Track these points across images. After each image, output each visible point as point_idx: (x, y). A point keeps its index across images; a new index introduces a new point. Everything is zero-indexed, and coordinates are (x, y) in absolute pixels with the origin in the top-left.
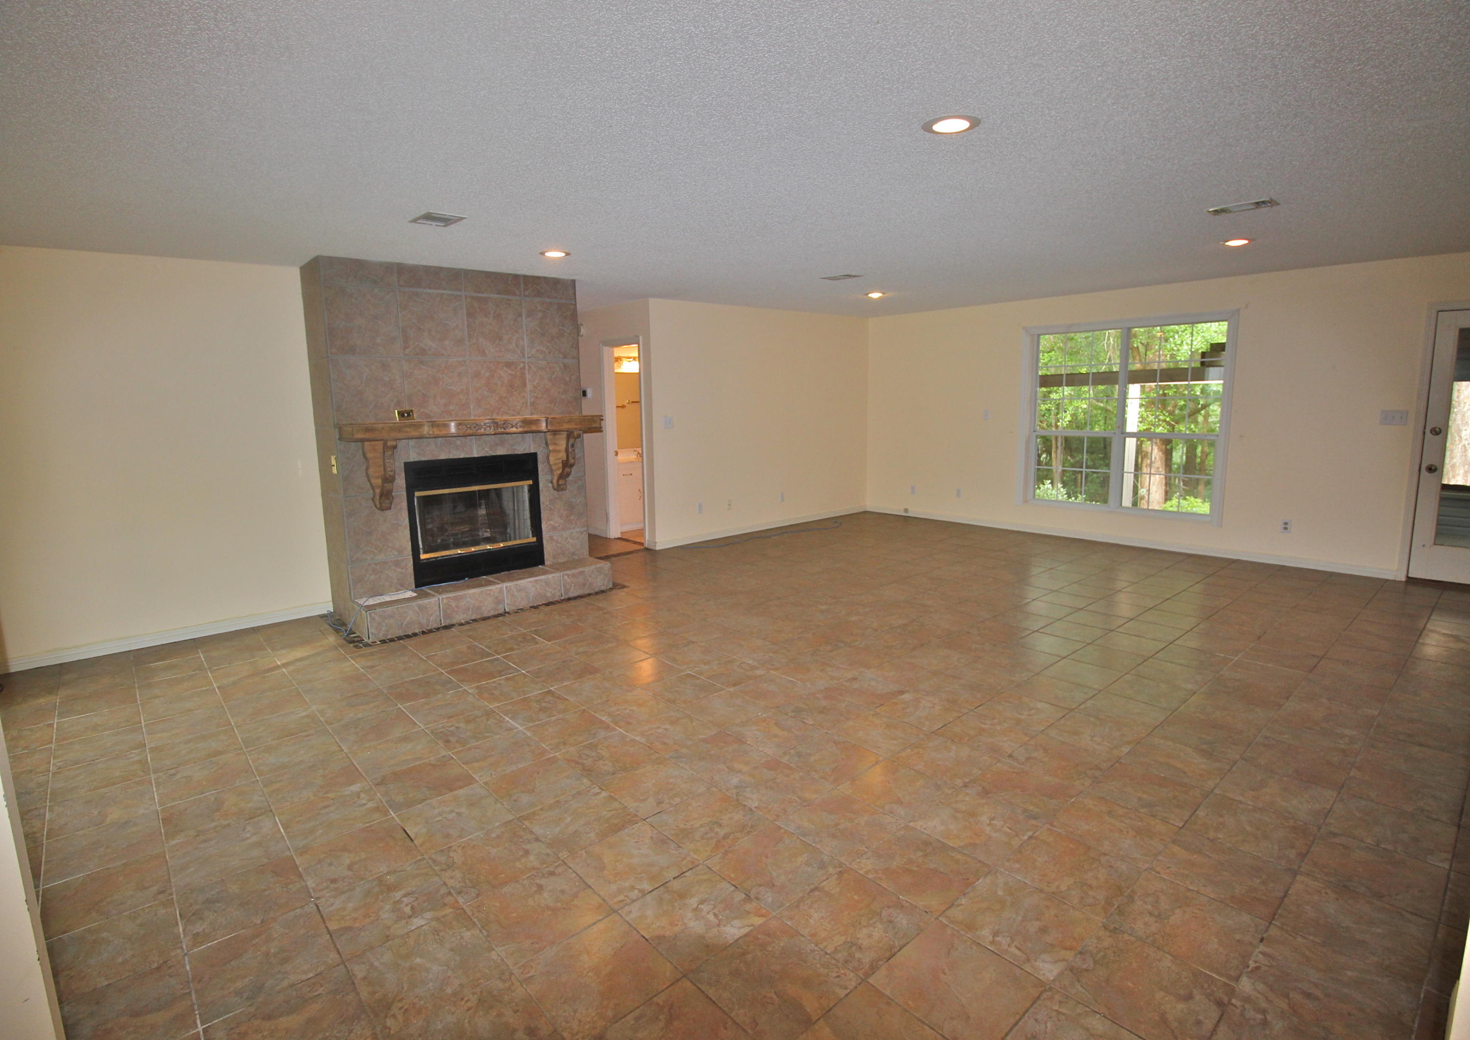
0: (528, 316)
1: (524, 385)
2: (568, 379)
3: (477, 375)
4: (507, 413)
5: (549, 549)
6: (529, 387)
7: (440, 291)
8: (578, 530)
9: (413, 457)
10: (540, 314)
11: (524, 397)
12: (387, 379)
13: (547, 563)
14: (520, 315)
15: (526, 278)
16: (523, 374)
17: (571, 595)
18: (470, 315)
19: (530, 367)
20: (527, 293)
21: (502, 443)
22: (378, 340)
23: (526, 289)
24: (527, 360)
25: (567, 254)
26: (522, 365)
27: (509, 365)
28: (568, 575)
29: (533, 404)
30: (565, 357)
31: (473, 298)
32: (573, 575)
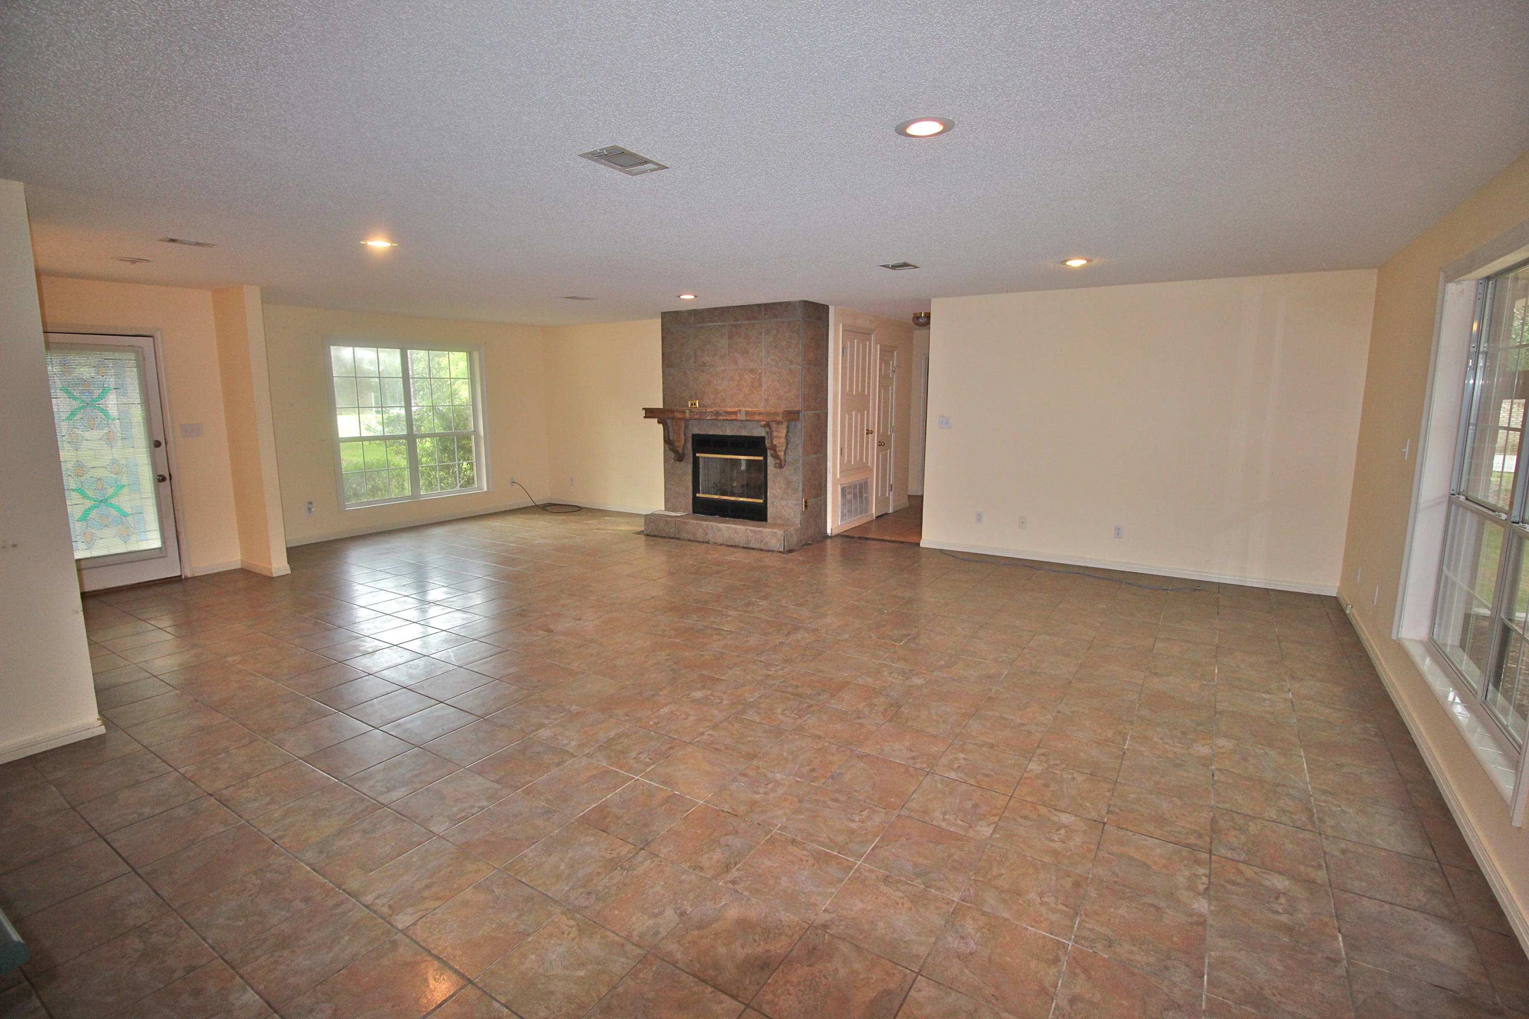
0: (766, 334)
1: (761, 386)
2: (792, 381)
3: (732, 379)
4: (749, 406)
5: (771, 511)
6: (764, 387)
7: (715, 324)
8: (793, 502)
9: (696, 431)
10: (775, 332)
11: (760, 394)
12: (686, 382)
13: (769, 521)
14: (761, 334)
15: (766, 305)
16: (760, 378)
17: (751, 545)
18: (730, 338)
19: (765, 372)
20: (766, 317)
21: (745, 428)
22: (683, 359)
23: (765, 314)
24: (763, 367)
25: (695, 296)
26: (760, 371)
27: (751, 371)
28: (751, 530)
29: (766, 400)
30: (791, 363)
31: (732, 325)
32: (754, 532)
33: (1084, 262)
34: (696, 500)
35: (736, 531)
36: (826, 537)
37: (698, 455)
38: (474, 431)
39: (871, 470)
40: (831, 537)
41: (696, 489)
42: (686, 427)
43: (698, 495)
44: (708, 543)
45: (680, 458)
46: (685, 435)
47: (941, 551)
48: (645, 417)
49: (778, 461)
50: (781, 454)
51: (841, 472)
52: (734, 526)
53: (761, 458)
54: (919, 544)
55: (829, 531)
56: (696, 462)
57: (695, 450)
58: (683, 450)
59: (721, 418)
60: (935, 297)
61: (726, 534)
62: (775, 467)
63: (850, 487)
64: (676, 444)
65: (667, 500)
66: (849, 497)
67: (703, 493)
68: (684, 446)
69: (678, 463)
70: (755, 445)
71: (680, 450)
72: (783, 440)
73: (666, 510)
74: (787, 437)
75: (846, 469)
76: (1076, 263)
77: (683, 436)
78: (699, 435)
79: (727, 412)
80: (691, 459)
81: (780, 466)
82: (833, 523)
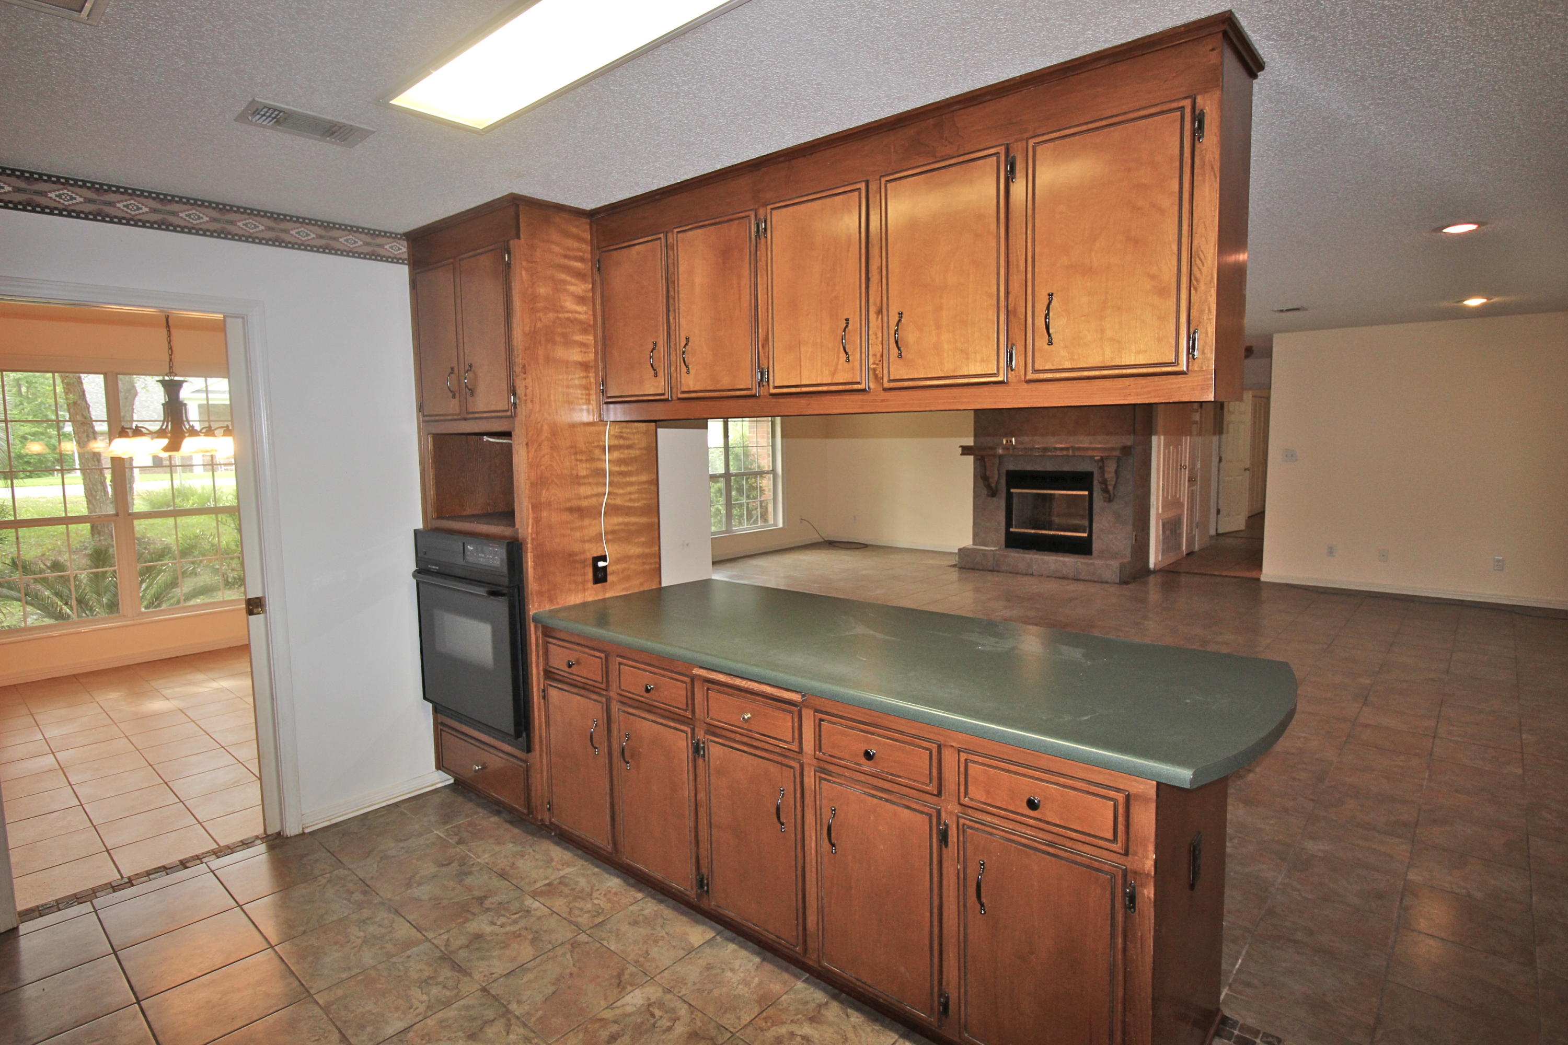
33: (1484, 300)
34: (1008, 534)
35: (1064, 564)
36: (1148, 572)
37: (1012, 490)
38: (773, 470)
39: (1183, 506)
40: (1155, 572)
41: (1009, 524)
42: (1000, 463)
43: (1011, 530)
44: (1032, 575)
45: (993, 493)
46: (999, 471)
47: (1287, 585)
48: (962, 454)
49: (1107, 495)
50: (1111, 488)
51: (1162, 507)
52: (1061, 559)
53: (1086, 493)
54: (1259, 579)
55: (1152, 566)
56: (1009, 497)
57: (1009, 486)
58: (996, 487)
59: (1049, 454)
60: (1279, 332)
61: (1053, 567)
62: (1105, 501)
63: (1168, 523)
64: (991, 480)
65: (975, 535)
66: (1168, 532)
67: (1016, 528)
68: (997, 482)
69: (989, 498)
70: (1081, 480)
71: (993, 485)
72: (1113, 475)
73: (974, 544)
74: (1117, 472)
75: (1167, 505)
76: (1474, 302)
77: (996, 472)
78: (1015, 471)
79: (1056, 449)
80: (1004, 495)
81: (1110, 500)
82: (1154, 559)
